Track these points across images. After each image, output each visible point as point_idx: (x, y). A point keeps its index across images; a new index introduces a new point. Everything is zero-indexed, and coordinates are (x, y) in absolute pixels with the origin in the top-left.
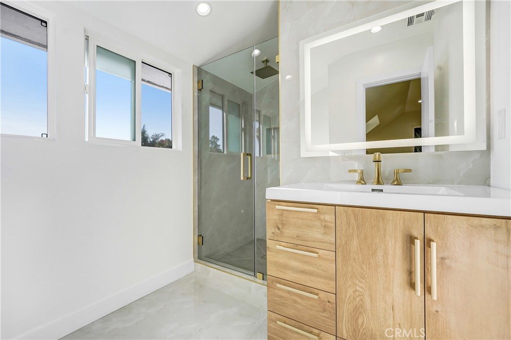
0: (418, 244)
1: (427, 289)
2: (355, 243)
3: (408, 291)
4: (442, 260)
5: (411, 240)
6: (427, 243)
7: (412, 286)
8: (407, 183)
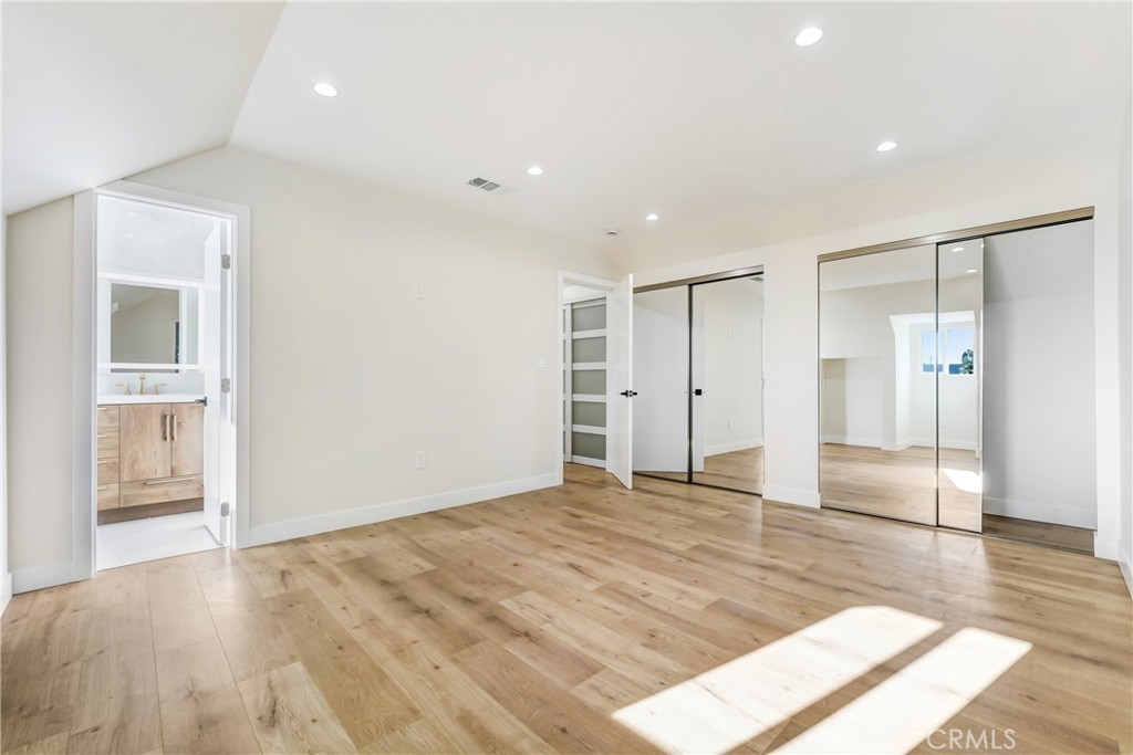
0: (168, 418)
1: (172, 438)
2: (133, 424)
3: (163, 442)
4: (179, 424)
5: (165, 417)
6: (172, 417)
7: (165, 439)
8: (164, 393)
